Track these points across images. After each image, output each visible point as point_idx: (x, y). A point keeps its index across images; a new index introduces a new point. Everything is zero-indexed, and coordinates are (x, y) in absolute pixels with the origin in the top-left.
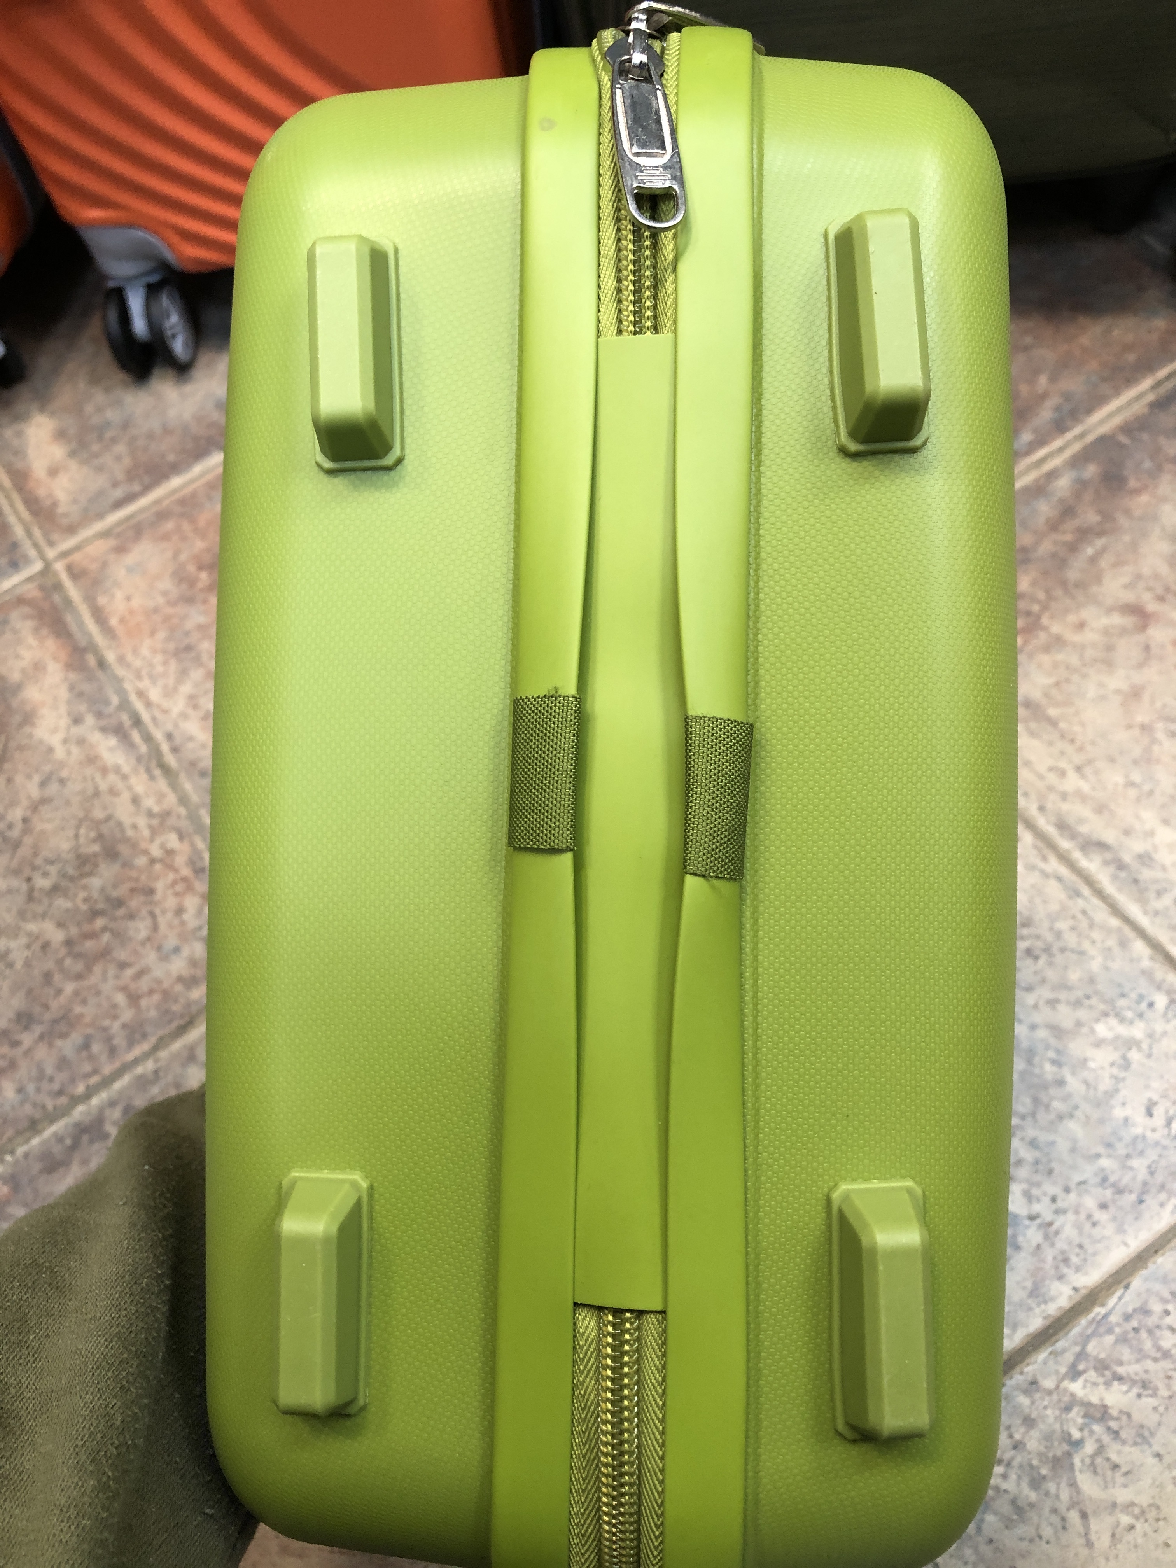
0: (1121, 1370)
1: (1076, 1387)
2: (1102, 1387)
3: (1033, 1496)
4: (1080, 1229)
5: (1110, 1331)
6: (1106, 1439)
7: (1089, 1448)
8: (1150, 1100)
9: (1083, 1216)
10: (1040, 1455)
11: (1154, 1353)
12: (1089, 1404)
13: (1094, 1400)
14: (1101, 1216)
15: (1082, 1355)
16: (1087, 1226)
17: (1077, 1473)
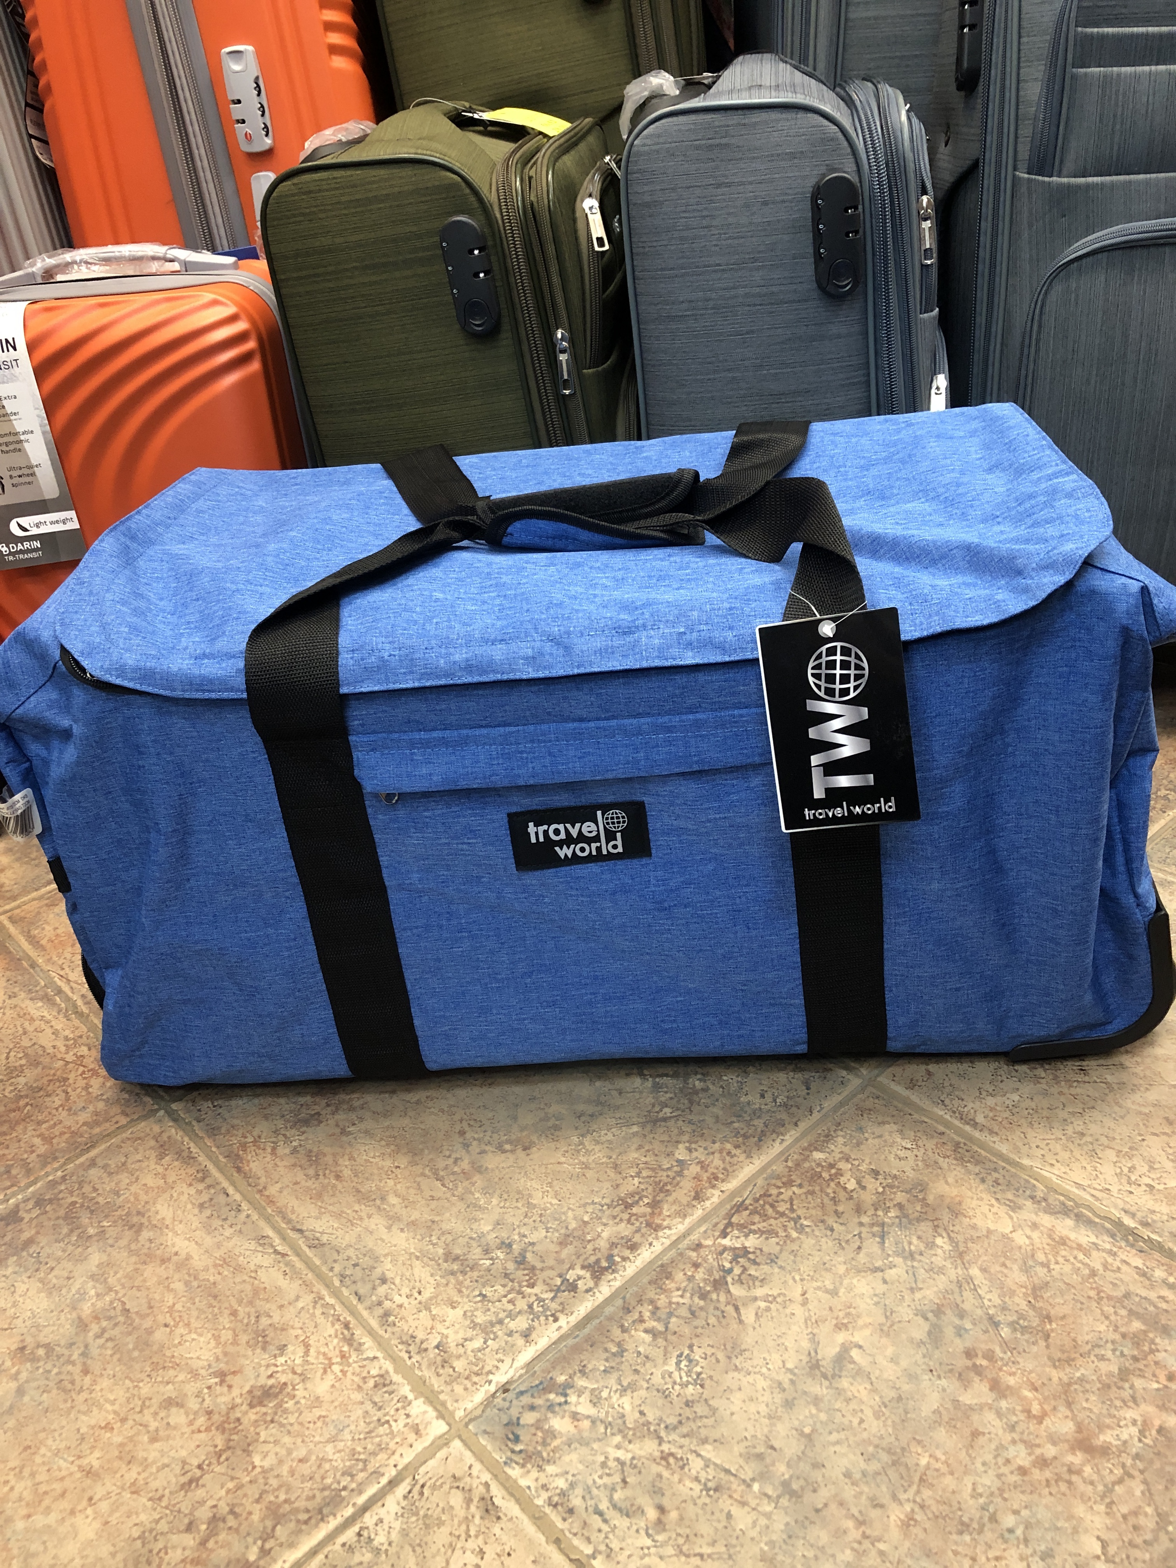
0: (753, 1227)
1: (726, 1242)
2: (743, 1238)
3: (702, 1303)
4: (724, 1161)
5: (746, 1209)
6: (747, 1264)
7: (737, 1271)
9: (724, 1154)
10: (705, 1280)
11: (774, 1215)
12: (736, 1248)
13: (738, 1245)
14: (737, 1152)
15: (730, 1224)
16: (728, 1158)
17: (730, 1286)
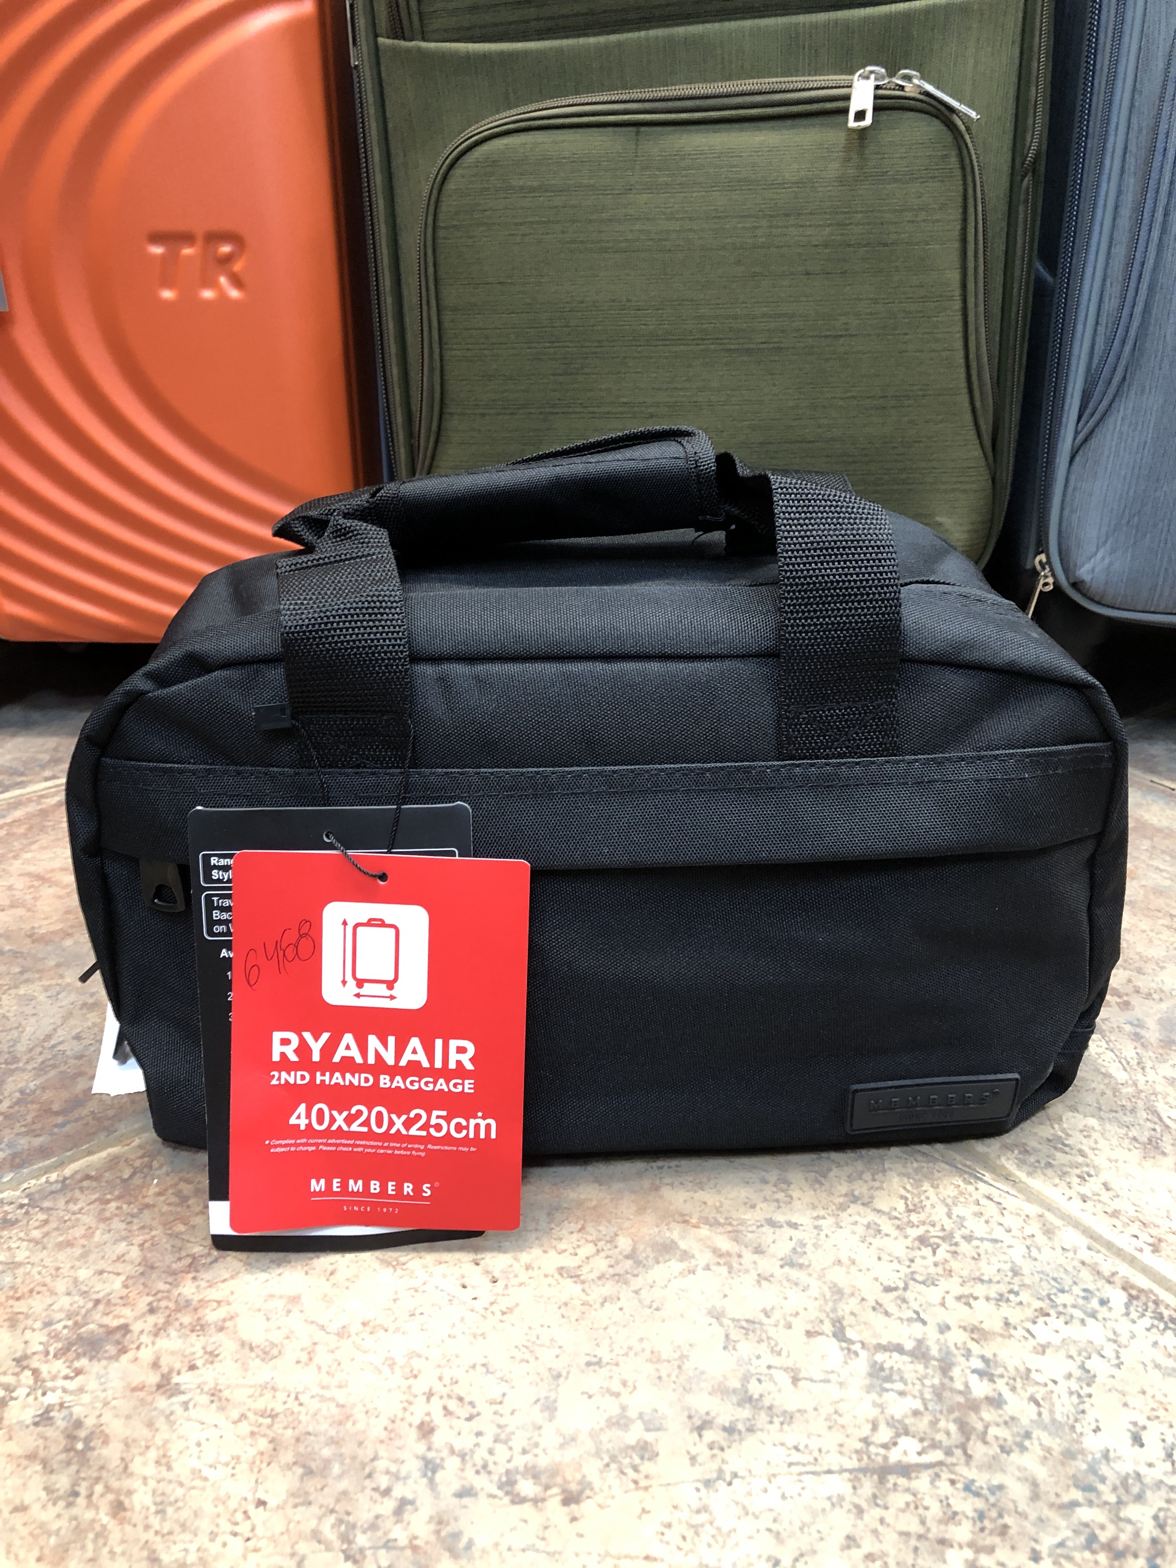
8: (1135, 1424)
